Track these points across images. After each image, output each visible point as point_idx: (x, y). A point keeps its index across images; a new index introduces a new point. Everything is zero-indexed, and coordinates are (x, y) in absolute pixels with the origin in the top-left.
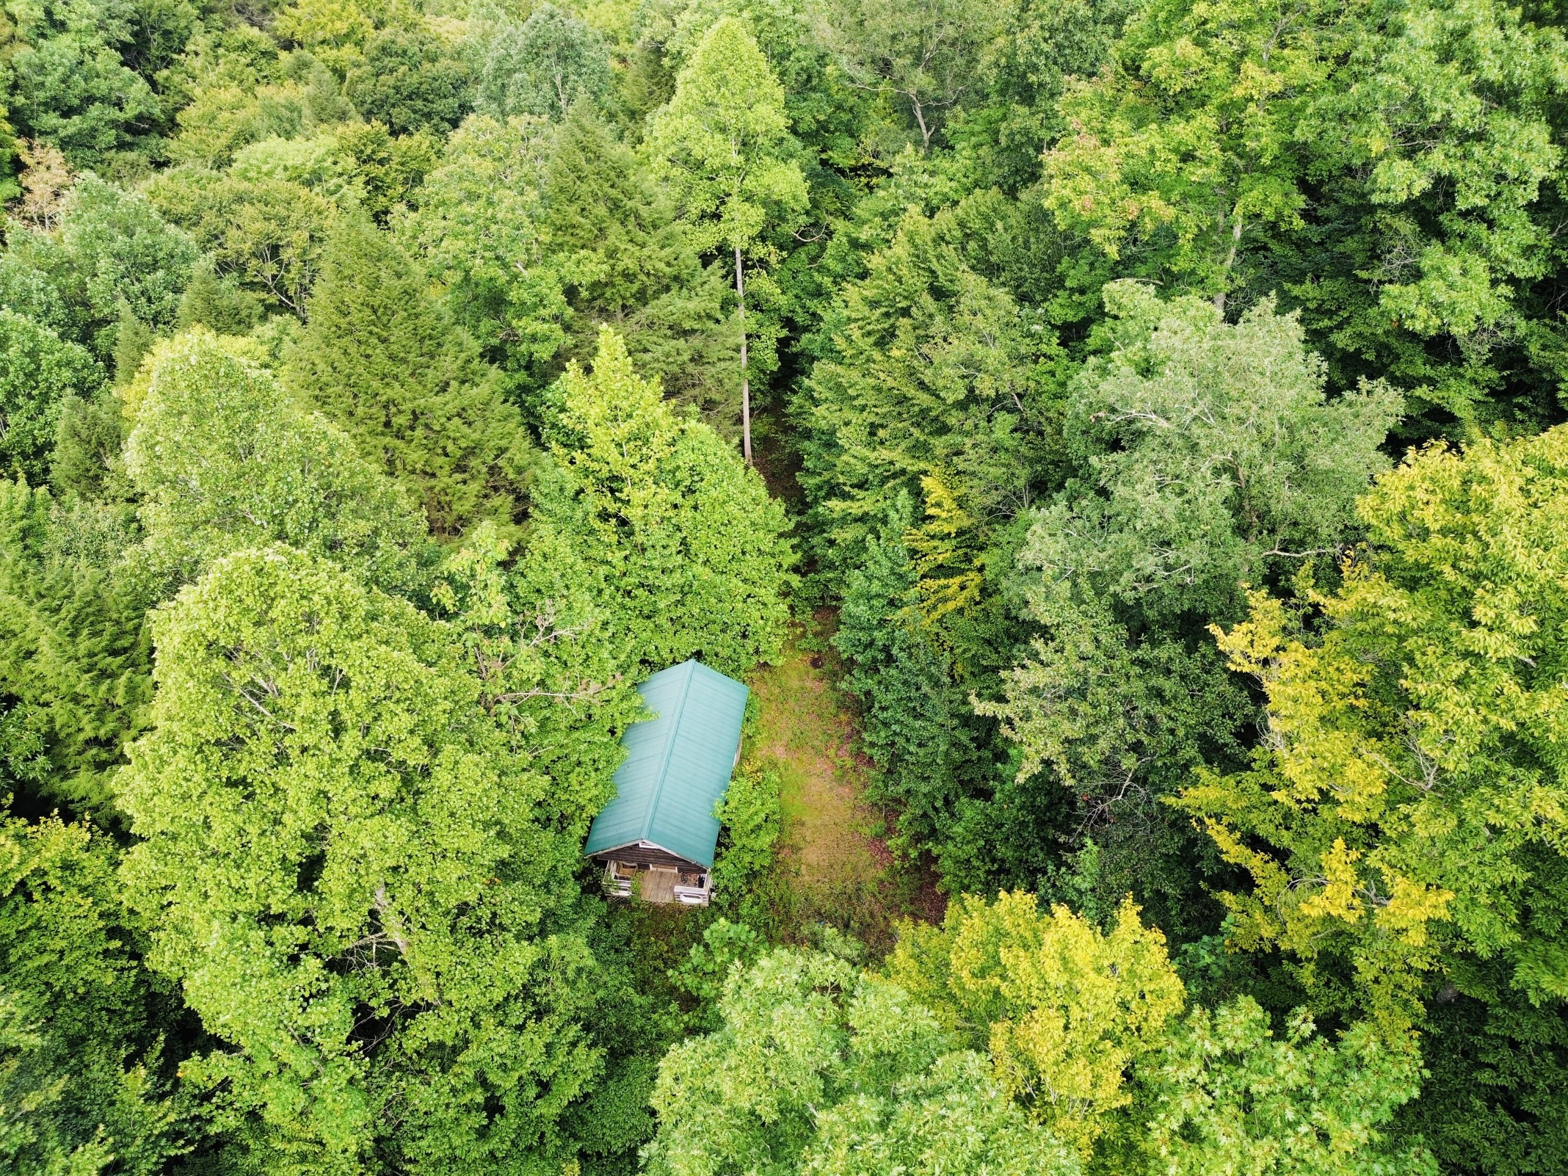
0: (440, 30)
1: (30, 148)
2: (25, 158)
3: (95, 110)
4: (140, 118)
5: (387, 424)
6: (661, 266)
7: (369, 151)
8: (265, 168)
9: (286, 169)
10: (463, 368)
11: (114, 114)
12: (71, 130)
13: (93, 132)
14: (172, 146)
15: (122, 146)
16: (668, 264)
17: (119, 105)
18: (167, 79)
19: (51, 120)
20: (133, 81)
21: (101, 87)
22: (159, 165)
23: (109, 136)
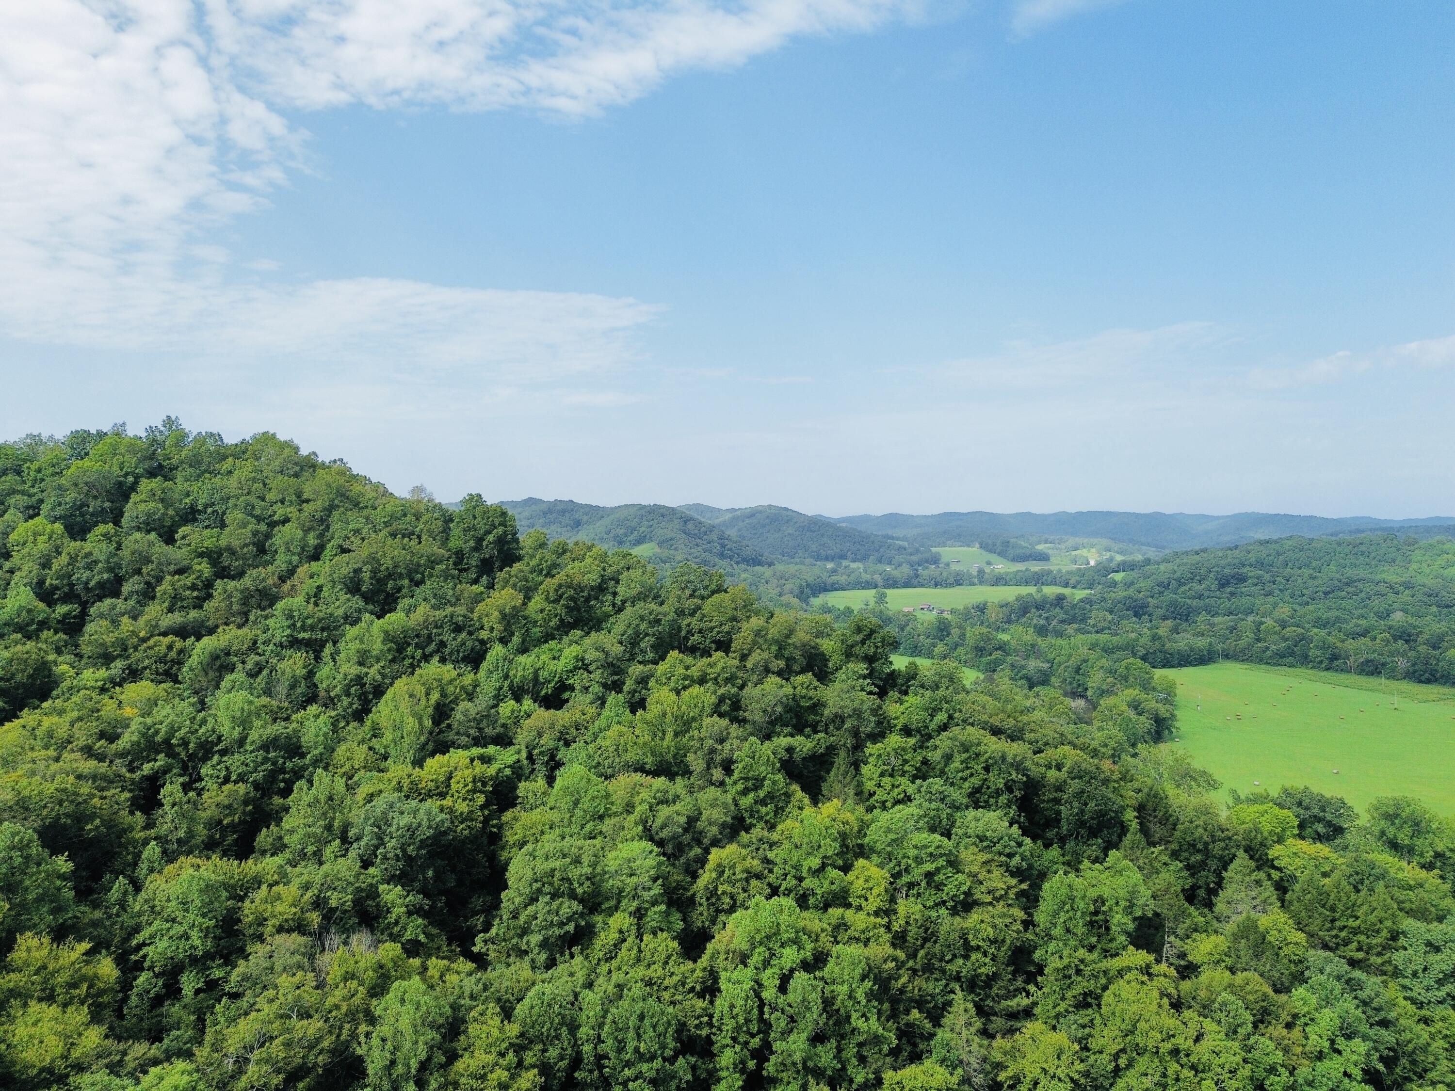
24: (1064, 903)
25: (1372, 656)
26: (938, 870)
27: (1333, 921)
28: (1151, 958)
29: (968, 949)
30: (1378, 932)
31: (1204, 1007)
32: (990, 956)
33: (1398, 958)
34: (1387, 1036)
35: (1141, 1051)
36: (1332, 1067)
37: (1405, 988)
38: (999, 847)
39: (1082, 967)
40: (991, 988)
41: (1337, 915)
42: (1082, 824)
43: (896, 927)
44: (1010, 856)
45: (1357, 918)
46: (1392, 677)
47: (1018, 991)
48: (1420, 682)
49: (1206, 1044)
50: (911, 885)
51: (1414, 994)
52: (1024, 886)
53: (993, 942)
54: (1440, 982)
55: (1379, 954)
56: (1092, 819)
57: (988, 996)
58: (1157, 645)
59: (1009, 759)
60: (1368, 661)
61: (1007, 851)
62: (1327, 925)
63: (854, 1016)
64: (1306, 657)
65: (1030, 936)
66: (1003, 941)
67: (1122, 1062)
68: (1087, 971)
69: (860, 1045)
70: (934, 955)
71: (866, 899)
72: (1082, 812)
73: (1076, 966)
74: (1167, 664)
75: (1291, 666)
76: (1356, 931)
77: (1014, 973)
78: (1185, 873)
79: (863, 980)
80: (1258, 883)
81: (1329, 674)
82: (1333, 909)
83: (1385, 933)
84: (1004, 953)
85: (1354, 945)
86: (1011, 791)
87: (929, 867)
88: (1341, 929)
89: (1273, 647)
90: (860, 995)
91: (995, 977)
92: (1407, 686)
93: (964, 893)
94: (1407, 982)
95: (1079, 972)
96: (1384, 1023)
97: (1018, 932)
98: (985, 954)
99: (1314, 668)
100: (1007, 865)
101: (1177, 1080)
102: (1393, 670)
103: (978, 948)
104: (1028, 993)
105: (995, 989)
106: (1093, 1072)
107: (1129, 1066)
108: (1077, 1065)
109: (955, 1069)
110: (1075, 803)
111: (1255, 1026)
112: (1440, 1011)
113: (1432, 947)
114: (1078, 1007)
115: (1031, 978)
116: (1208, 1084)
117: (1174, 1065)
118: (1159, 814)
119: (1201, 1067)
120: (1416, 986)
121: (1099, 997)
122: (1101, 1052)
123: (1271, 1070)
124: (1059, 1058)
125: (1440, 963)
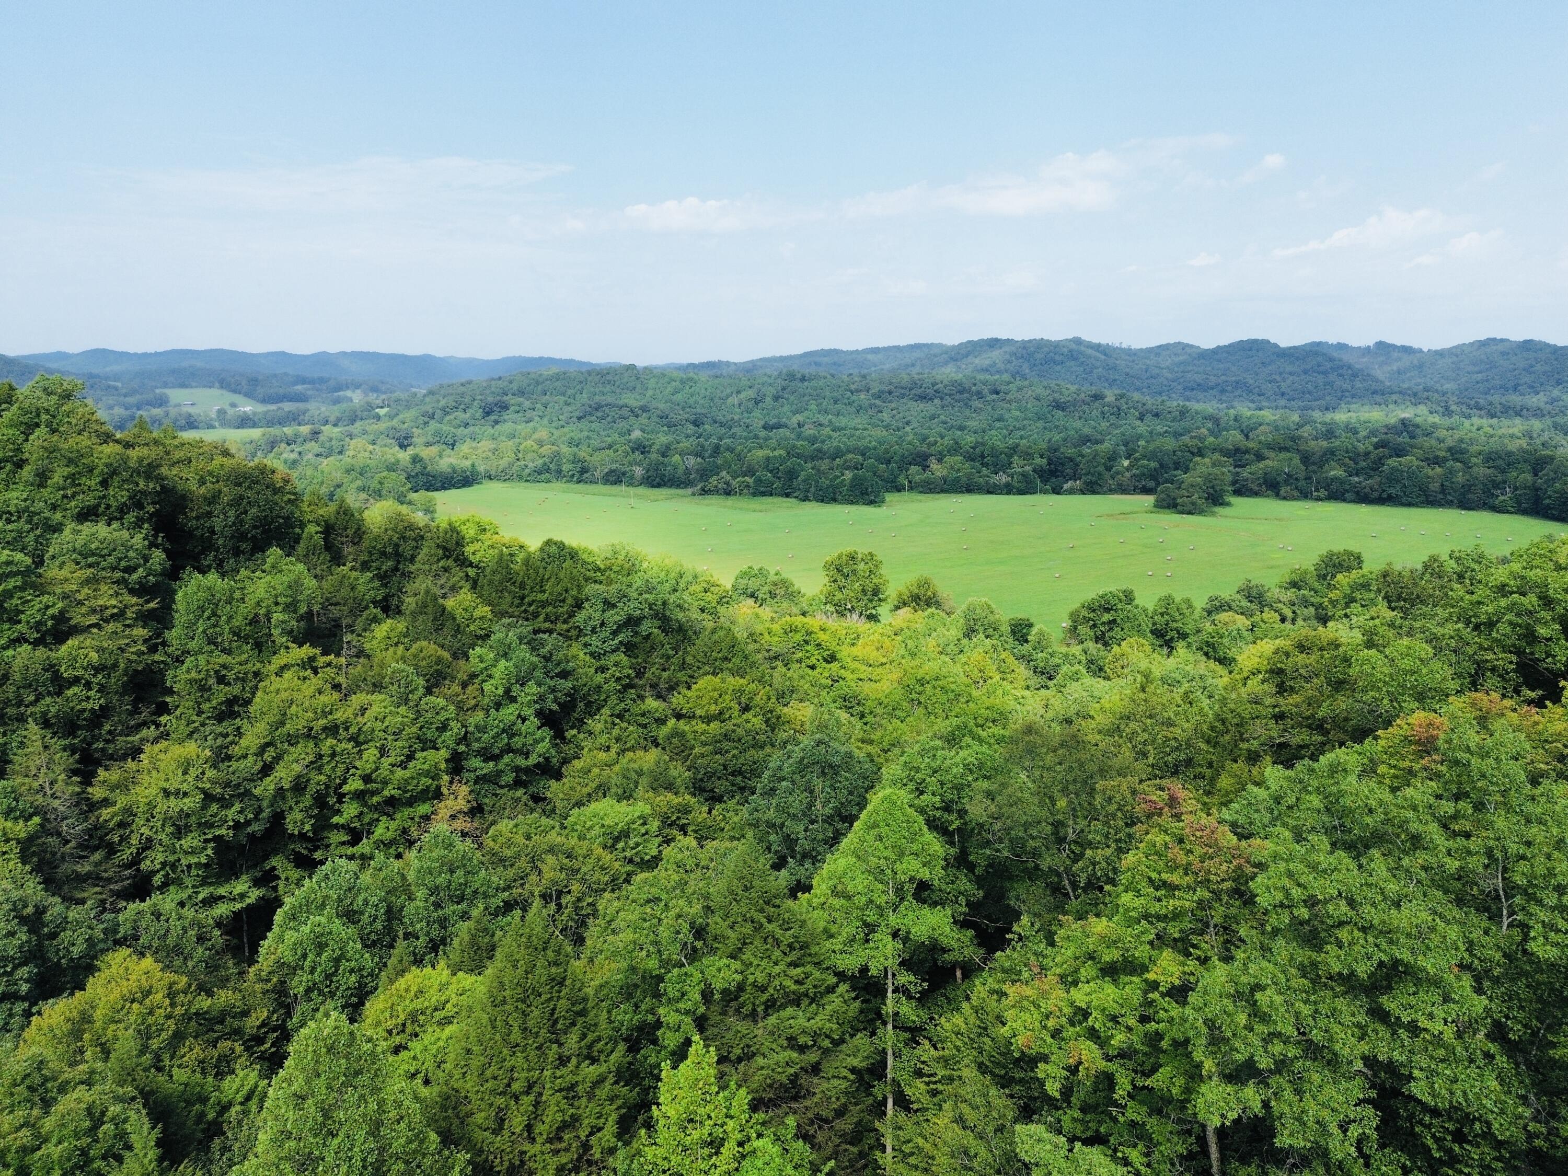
0: (798, 713)
1: (451, 782)
2: (445, 790)
3: (507, 759)
4: (537, 765)
6: (788, 983)
7: (674, 818)
8: (589, 824)
9: (603, 826)
10: (590, 1047)
11: (521, 762)
12: (485, 771)
13: (499, 773)
15: (518, 784)
16: (798, 982)
17: (527, 755)
18: (574, 736)
19: (475, 762)
20: (543, 740)
21: (517, 742)
22: (536, 800)
23: (509, 778)
24: (203, 609)
25: (614, 466)
26: (8, 593)
27: (523, 599)
28: (318, 651)
29: (59, 684)
30: (564, 601)
31: (374, 685)
32: (96, 688)
33: (580, 617)
34: (567, 685)
35: (292, 740)
36: (509, 713)
37: (586, 645)
38: (111, 560)
39: (224, 672)
40: (100, 726)
41: (526, 592)
42: (243, 537)
44: (130, 570)
45: (544, 592)
46: (631, 484)
47: (144, 724)
48: (653, 486)
49: (370, 713)
51: (593, 649)
52: (152, 605)
53: (97, 670)
54: (615, 633)
55: (565, 622)
56: (255, 527)
57: (96, 739)
58: (418, 468)
59: (133, 464)
60: (612, 471)
61: (123, 564)
62: (517, 602)
64: (559, 472)
65: (157, 657)
66: (115, 666)
67: (269, 756)
68: (231, 676)
72: (239, 522)
73: (216, 672)
74: (430, 487)
75: (548, 481)
76: (544, 604)
77: (135, 703)
78: (377, 583)
80: (446, 570)
81: (581, 486)
82: (522, 586)
83: (570, 601)
84: (116, 680)
85: (542, 617)
86: (140, 506)
88: (530, 604)
89: (531, 465)
91: (104, 713)
92: (643, 490)
93: (53, 617)
94: (587, 639)
95: (221, 680)
96: (564, 675)
97: (140, 653)
98: (88, 686)
99: (568, 481)
100: (125, 581)
101: (333, 755)
102: (632, 477)
103: (76, 680)
104: (158, 726)
105: (107, 727)
106: (235, 779)
107: (278, 758)
108: (210, 773)
109: (28, 819)
110: (232, 513)
111: (429, 691)
112: (614, 658)
113: (609, 605)
114: (220, 718)
115: (163, 709)
116: (371, 753)
117: (331, 741)
118: (350, 532)
119: (362, 738)
120: (595, 641)
121: (248, 702)
122: (245, 757)
123: (444, 727)
124: (185, 773)
125: (615, 617)
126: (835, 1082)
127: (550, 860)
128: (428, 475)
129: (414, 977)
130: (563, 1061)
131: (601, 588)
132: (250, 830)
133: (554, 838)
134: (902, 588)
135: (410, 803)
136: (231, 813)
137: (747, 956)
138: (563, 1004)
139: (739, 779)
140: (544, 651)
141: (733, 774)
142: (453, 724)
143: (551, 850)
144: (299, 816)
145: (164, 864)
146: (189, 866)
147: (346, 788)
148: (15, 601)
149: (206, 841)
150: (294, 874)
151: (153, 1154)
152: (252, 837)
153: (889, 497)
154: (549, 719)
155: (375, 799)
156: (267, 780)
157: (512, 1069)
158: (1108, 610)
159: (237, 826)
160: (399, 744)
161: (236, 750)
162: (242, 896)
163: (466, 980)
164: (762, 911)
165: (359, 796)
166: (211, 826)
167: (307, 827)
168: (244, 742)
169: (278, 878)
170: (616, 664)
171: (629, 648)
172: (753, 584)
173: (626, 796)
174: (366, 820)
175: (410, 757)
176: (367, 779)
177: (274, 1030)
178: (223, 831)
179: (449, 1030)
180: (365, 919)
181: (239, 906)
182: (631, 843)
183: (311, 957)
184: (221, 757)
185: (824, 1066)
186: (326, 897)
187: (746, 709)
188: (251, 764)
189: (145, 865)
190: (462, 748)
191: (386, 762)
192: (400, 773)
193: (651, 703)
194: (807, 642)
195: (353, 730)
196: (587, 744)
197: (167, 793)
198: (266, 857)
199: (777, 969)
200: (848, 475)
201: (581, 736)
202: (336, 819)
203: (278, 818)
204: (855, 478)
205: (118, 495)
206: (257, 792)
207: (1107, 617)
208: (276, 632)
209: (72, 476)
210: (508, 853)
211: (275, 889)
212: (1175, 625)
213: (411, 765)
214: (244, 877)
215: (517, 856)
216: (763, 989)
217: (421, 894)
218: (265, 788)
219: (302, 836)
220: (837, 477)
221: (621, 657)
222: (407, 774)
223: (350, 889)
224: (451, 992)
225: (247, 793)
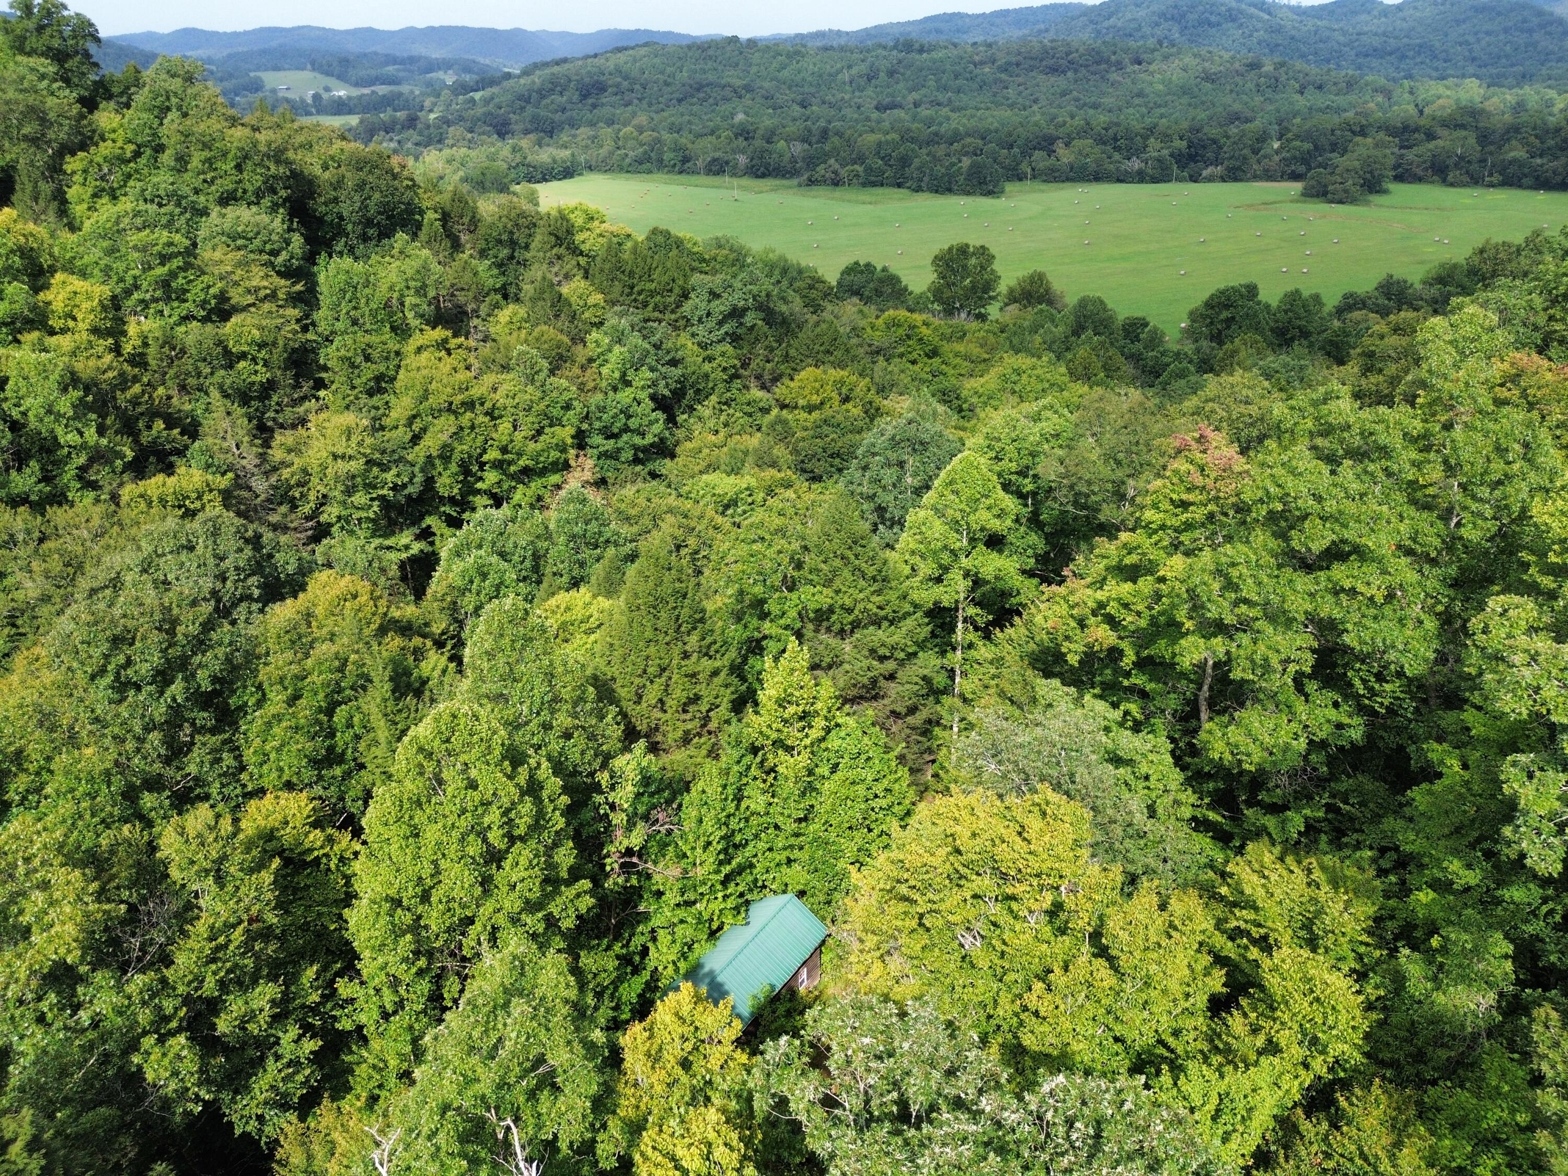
0: (898, 405)
1: (577, 456)
2: (572, 463)
3: (625, 437)
4: (652, 445)
5: (645, 672)
6: (871, 607)
8: (702, 492)
9: (714, 495)
10: (709, 647)
11: (637, 440)
12: (607, 448)
13: (619, 450)
14: (666, 466)
15: (636, 461)
16: (879, 607)
17: (643, 435)
18: (685, 420)
19: (597, 439)
20: (657, 421)
21: (633, 423)
22: (654, 475)
23: (629, 454)
24: (344, 291)
25: (717, 155)
26: (173, 275)
27: (632, 288)
28: (449, 333)
29: (230, 359)
30: (671, 291)
31: (502, 366)
32: (262, 362)
33: (687, 307)
34: (677, 372)
35: (436, 413)
36: (625, 396)
37: (693, 335)
38: (257, 242)
39: (369, 351)
40: (269, 397)
41: (635, 281)
42: (369, 223)
43: (128, 349)
44: (275, 253)
45: (652, 281)
46: (734, 175)
47: (306, 397)
48: (757, 177)
49: (502, 391)
50: (145, 304)
51: (700, 338)
52: (299, 287)
53: (262, 345)
54: (721, 323)
55: (673, 312)
57: (267, 409)
59: (263, 148)
60: (715, 160)
61: (268, 247)
62: (627, 290)
63: (59, 431)
64: (661, 161)
65: (310, 336)
66: (274, 344)
67: (416, 427)
68: (375, 355)
69: (83, 469)
70: (188, 374)
71: (74, 319)
72: (364, 207)
73: (363, 350)
75: (650, 172)
76: (653, 293)
77: (297, 377)
78: (495, 271)
79: (65, 390)
80: (559, 257)
81: (683, 178)
82: (631, 274)
83: (677, 290)
84: (278, 355)
85: (650, 308)
86: (274, 191)
87: (161, 271)
88: (640, 293)
89: (631, 153)
90: (65, 405)
91: (269, 387)
92: (746, 181)
93: (215, 297)
94: (694, 329)
95: (368, 358)
96: (674, 363)
97: (295, 332)
98: (254, 360)
99: (669, 172)
100: (272, 264)
101: (472, 428)
102: (735, 167)
103: (243, 356)
104: (318, 399)
105: (275, 398)
106: (389, 447)
107: (424, 430)
108: (369, 441)
109: (223, 474)
110: (357, 198)
111: (552, 372)
112: (720, 348)
113: (714, 295)
114: (370, 393)
115: (320, 384)
116: (505, 426)
117: (469, 415)
118: (466, 220)
119: (496, 413)
120: (701, 330)
121: (393, 379)
122: (396, 427)
123: (567, 407)
124: (348, 439)
125: (720, 307)
126: (908, 686)
127: (670, 518)
128: (529, 166)
129: (562, 598)
130: (686, 655)
131: (708, 278)
132: (406, 492)
133: (672, 501)
134: (1013, 283)
135: (543, 472)
136: (390, 476)
137: (837, 583)
138: (685, 613)
139: (837, 461)
140: (654, 339)
141: (831, 456)
142: (575, 403)
143: (670, 511)
144: (448, 481)
145: (339, 518)
146: (359, 520)
147: (486, 458)
148: (180, 281)
149: (372, 499)
150: (447, 531)
151: (388, 686)
152: (409, 497)
153: (1009, 187)
154: (661, 403)
155: (513, 469)
156: (417, 448)
157: (648, 657)
158: (1227, 307)
159: (395, 488)
160: (530, 419)
161: (386, 422)
162: (407, 547)
163: (604, 603)
164: (850, 548)
165: (498, 465)
166: (375, 487)
167: (456, 491)
168: (394, 414)
169: (434, 534)
170: (723, 354)
171: (735, 339)
172: (858, 279)
173: (734, 471)
174: (505, 486)
175: (540, 432)
176: (504, 450)
177: (452, 638)
178: (385, 492)
179: (592, 637)
180: (516, 558)
181: (404, 556)
182: (739, 510)
183: (477, 581)
184: (377, 427)
185: (899, 674)
186: (482, 539)
187: (846, 400)
188: (402, 434)
189: (323, 518)
190: (585, 426)
191: (518, 436)
192: (532, 445)
193: (757, 393)
194: (909, 337)
195: (488, 405)
196: (697, 428)
197: (335, 457)
198: (422, 517)
199: (861, 596)
200: (966, 162)
201: (692, 421)
202: (479, 485)
203: (429, 482)
204: (972, 166)
205: (253, 180)
206: (410, 458)
207: (1225, 314)
208: (410, 315)
209: (209, 161)
210: (633, 512)
211: (432, 544)
212: (1298, 323)
213: (542, 438)
214: (406, 532)
215: (641, 515)
216: (850, 611)
217: (562, 539)
218: (418, 454)
219: (452, 500)
220: (953, 164)
221: (727, 347)
222: (539, 446)
223: (501, 534)
224: (593, 609)
225: (401, 459)
